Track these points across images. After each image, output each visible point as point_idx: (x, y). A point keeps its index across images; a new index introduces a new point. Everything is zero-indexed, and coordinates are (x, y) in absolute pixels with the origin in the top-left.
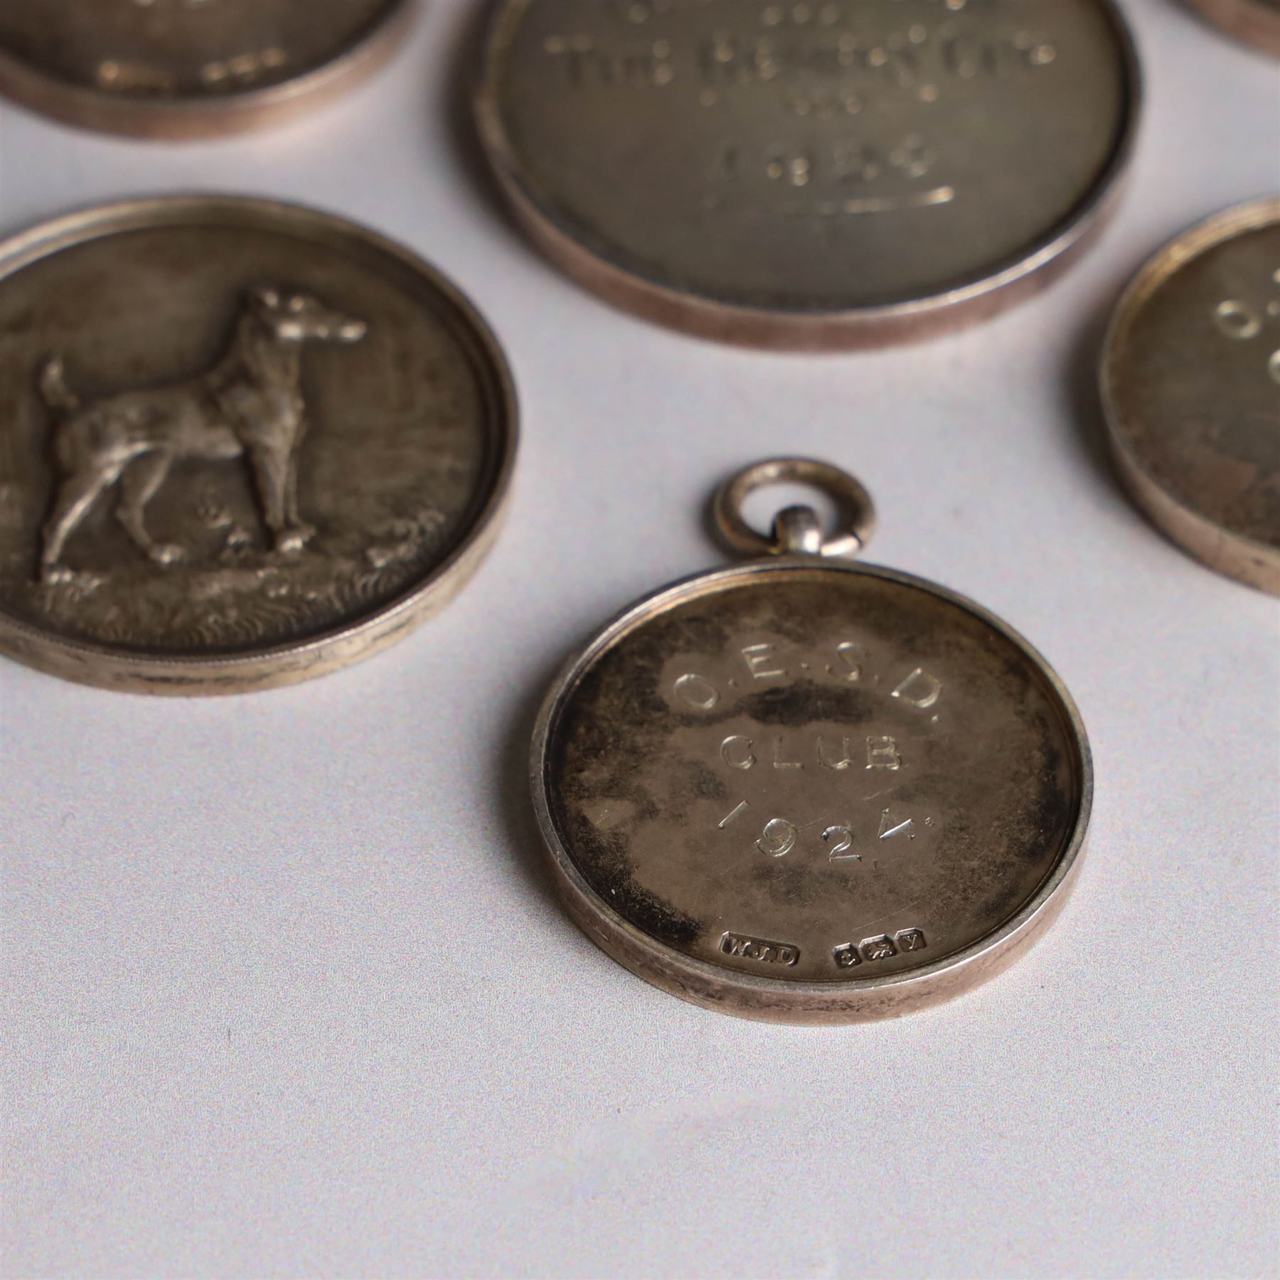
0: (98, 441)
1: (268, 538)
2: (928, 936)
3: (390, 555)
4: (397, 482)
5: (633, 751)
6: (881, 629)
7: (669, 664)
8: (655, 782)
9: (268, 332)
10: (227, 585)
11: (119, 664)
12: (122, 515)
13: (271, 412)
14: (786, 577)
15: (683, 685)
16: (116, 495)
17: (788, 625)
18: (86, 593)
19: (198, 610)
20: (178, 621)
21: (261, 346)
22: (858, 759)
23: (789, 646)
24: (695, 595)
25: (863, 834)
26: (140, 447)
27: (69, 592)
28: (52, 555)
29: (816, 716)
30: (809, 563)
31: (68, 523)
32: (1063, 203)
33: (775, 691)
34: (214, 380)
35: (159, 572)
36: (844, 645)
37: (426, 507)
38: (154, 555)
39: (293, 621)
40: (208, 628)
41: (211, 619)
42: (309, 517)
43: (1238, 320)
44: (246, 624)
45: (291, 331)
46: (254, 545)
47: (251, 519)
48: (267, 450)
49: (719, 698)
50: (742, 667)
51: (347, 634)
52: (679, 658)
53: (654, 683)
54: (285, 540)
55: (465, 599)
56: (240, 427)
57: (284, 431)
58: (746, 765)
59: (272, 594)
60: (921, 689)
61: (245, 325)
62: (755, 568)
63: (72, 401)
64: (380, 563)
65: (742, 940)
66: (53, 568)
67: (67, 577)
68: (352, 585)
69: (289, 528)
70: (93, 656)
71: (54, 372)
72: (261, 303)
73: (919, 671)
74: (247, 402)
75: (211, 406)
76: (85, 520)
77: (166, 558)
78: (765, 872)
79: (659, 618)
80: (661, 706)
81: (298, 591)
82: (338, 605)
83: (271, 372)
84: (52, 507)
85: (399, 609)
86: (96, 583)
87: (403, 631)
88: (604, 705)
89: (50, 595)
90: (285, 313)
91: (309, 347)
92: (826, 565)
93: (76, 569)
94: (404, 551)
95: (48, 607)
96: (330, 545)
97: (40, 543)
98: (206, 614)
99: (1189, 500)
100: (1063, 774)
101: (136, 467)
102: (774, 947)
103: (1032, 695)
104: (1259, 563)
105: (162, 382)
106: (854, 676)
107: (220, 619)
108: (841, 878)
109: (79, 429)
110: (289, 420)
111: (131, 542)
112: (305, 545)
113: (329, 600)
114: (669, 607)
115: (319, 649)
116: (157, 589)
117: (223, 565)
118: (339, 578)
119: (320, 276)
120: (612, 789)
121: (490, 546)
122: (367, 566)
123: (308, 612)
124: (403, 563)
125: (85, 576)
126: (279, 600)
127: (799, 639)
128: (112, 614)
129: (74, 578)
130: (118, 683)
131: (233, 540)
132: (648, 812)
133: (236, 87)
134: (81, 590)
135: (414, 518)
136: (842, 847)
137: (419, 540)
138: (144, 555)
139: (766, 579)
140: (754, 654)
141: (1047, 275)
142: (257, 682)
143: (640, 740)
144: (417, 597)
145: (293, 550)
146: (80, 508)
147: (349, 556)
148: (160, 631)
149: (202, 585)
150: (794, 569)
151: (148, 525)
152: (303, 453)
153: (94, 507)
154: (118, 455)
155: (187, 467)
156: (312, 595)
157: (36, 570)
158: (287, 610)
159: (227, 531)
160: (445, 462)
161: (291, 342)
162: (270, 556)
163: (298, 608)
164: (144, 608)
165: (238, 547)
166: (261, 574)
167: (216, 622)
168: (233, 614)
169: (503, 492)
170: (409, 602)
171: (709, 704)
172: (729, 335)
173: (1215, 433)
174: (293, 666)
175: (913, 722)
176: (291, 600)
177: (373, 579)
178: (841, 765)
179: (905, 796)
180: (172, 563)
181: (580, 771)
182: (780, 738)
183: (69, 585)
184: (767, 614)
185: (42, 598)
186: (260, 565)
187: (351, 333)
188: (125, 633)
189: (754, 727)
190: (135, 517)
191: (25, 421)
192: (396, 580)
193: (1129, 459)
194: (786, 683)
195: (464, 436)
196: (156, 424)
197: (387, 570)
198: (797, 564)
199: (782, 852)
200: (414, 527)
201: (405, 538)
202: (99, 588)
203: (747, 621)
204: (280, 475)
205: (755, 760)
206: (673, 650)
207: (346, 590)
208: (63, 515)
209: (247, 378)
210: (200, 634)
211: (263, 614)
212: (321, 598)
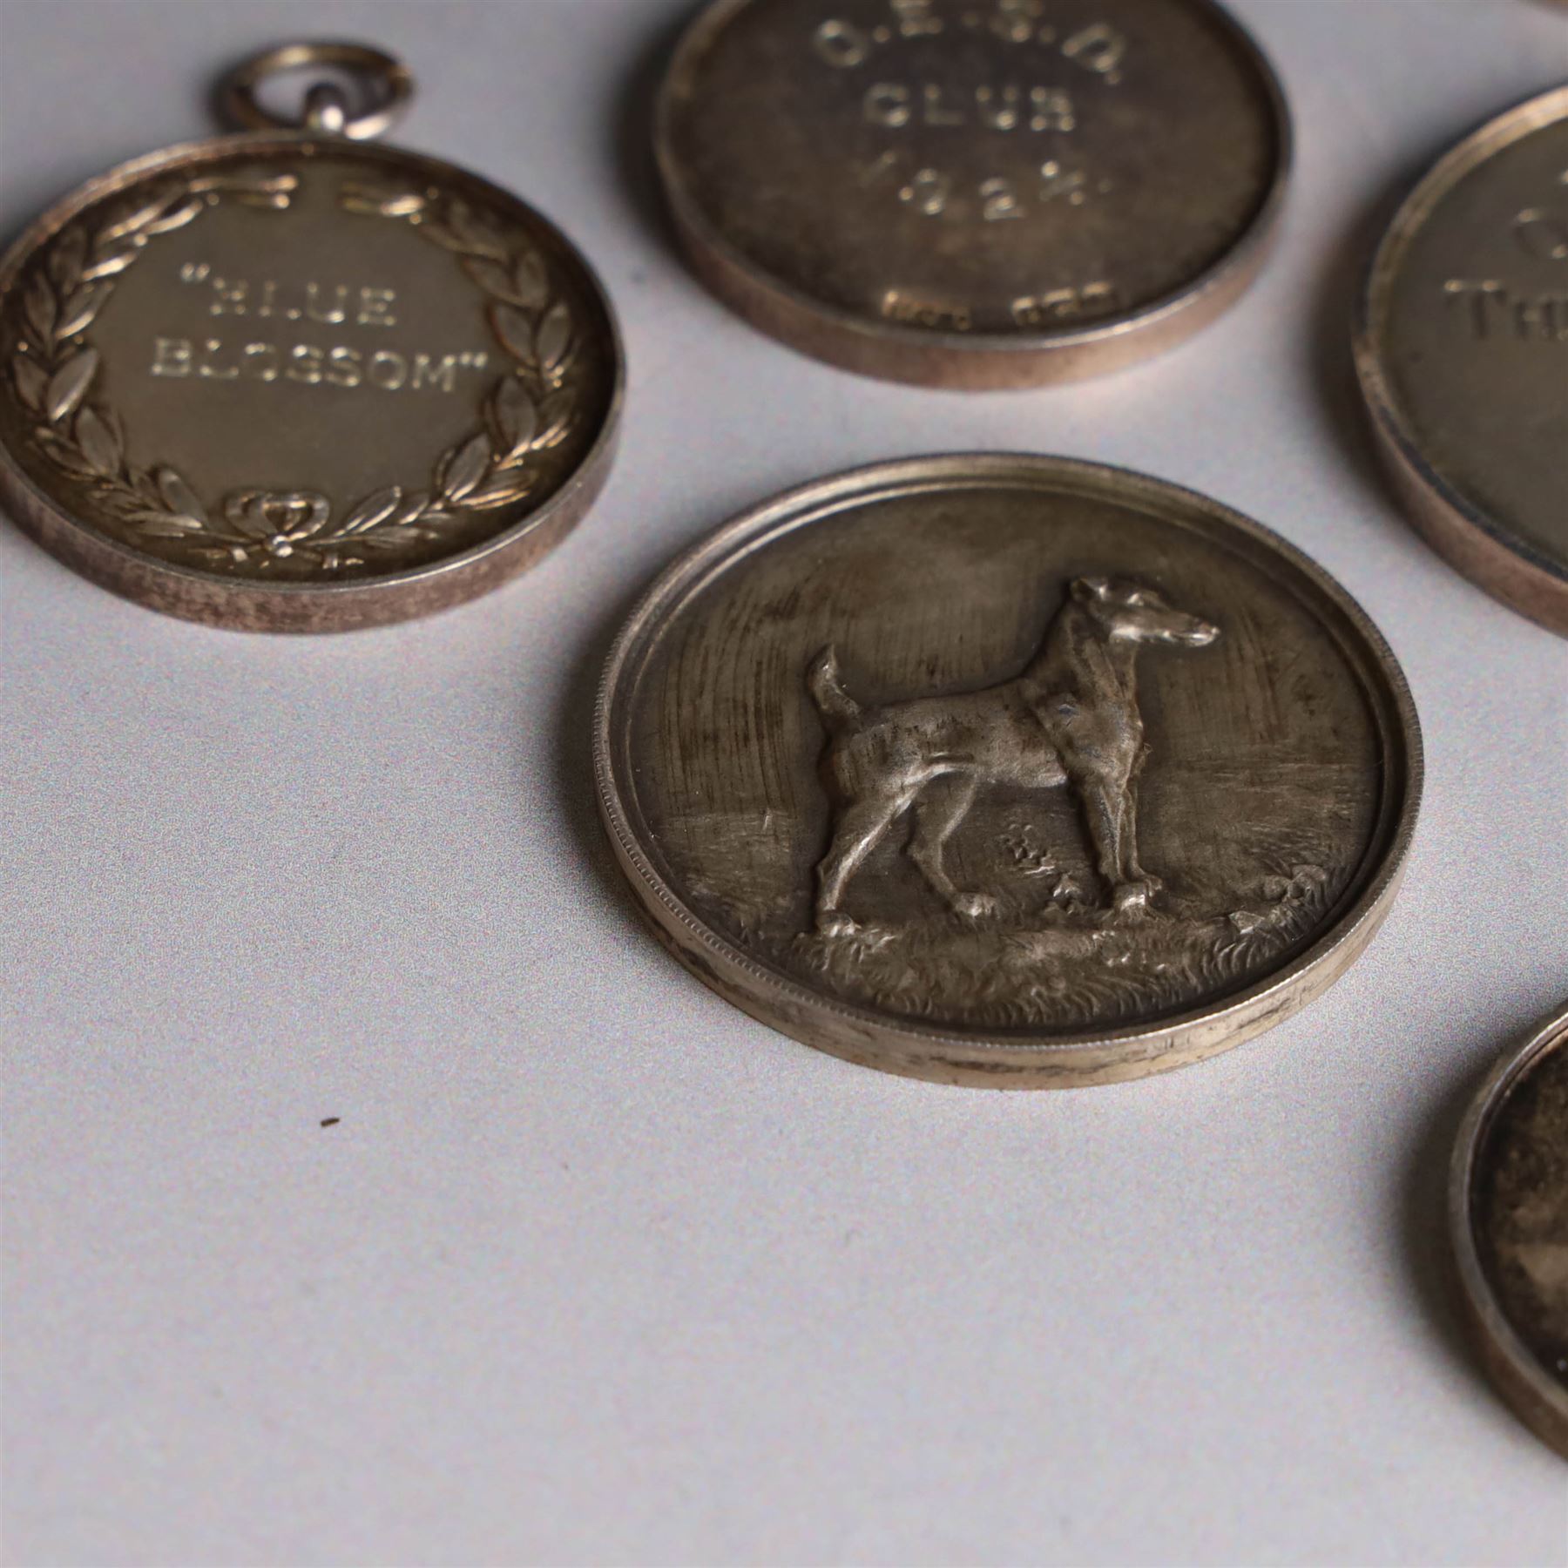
0: (887, 760)
1: (1104, 893)
3: (1259, 921)
4: (1268, 828)
9: (1101, 634)
10: (1053, 949)
11: (918, 1043)
12: (918, 856)
13: (1104, 733)
16: (910, 827)
18: (874, 950)
19: (1017, 980)
20: (992, 991)
21: (1089, 648)
26: (938, 768)
27: (853, 949)
28: (830, 902)
31: (849, 862)
34: (1032, 689)
35: (962, 927)
37: (1306, 862)
38: (959, 907)
39: (1138, 998)
40: (1029, 1002)
41: (1033, 991)
42: (1154, 867)
44: (1077, 999)
45: (1126, 631)
46: (1086, 900)
47: (1081, 868)
48: (1101, 780)
51: (1209, 1019)
54: (1125, 895)
56: (1065, 750)
59: (1110, 962)
61: (1068, 620)
63: (852, 708)
64: (1246, 930)
66: (832, 917)
67: (850, 929)
68: (1212, 956)
69: (1130, 879)
70: (886, 1032)
71: (829, 670)
72: (1089, 593)
74: (1076, 719)
75: (1028, 719)
76: (870, 857)
77: (975, 911)
81: (1144, 960)
82: (1195, 980)
83: (1104, 685)
84: (829, 843)
86: (886, 939)
87: (1276, 1017)
88: (1543, 1124)
89: (828, 952)
90: (1121, 610)
91: (1149, 651)
93: (861, 920)
94: (1278, 916)
95: (826, 965)
96: (1181, 903)
97: (815, 888)
98: (1027, 983)
101: (934, 794)
105: (962, 691)
107: (1043, 990)
109: (862, 743)
110: (1127, 743)
111: (930, 888)
112: (1150, 901)
113: (1182, 972)
115: (1172, 1036)
116: (962, 949)
117: (1047, 924)
118: (1195, 947)
119: (1161, 564)
120: (1552, 1233)
121: (1386, 912)
122: (1229, 932)
123: (1156, 987)
124: (1275, 931)
125: (873, 930)
126: (1119, 970)
128: (908, 979)
130: (914, 1067)
131: (1058, 891)
133: (1050, 323)
134: (868, 947)
135: (1289, 875)
137: (1296, 903)
138: (947, 906)
142: (1092, 1073)
144: (1297, 976)
145: (1135, 908)
146: (864, 843)
147: (1207, 919)
148: (968, 1003)
149: (1019, 947)
151: (949, 867)
152: (1144, 783)
153: (883, 839)
154: (910, 779)
155: (999, 798)
156: (1160, 967)
157: (812, 920)
158: (1130, 984)
159: (1051, 881)
160: (1327, 806)
161: (1128, 643)
162: (1106, 915)
163: (1144, 982)
164: (947, 973)
165: (1066, 902)
166: (1096, 936)
167: (1039, 994)
168: (1061, 985)
170: (1289, 982)
174: (1138, 1056)
176: (1132, 970)
177: (1240, 947)
180: (981, 917)
181: (1514, 1206)
183: (852, 940)
185: (820, 953)
186: (1097, 927)
187: (1201, 637)
188: (925, 1004)
190: (933, 858)
191: (792, 728)
192: (1268, 952)
195: (1349, 773)
196: (960, 741)
197: (1257, 939)
200: (1289, 885)
201: (1278, 899)
202: (890, 945)
204: (1117, 814)
207: (1205, 962)
208: (843, 854)
209: (1072, 687)
210: (1020, 1009)
211: (1100, 988)
212: (1172, 970)
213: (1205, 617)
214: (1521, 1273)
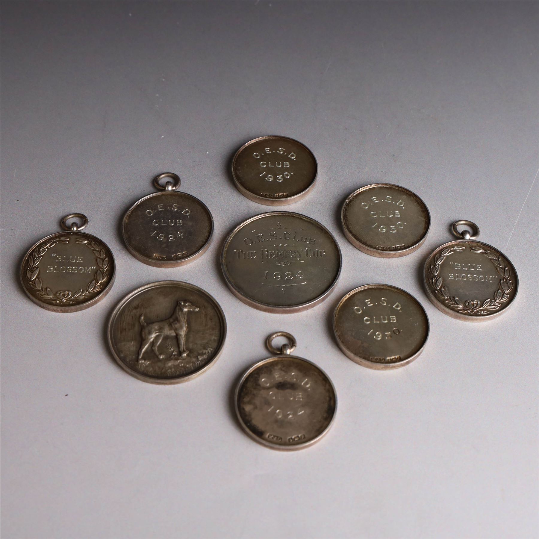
0: (150, 333)
1: (180, 353)
2: (306, 436)
3: (202, 358)
4: (204, 341)
5: (254, 395)
6: (300, 370)
7: (261, 376)
8: (257, 401)
9: (182, 310)
10: (172, 364)
12: (153, 348)
13: (181, 327)
14: (283, 359)
15: (264, 381)
16: (153, 344)
17: (283, 369)
18: (146, 365)
19: (167, 369)
20: (163, 371)
21: (180, 313)
22: (295, 398)
23: (283, 373)
24: (267, 362)
25: (295, 414)
26: (157, 334)
27: (143, 365)
28: (140, 357)
29: (288, 388)
30: (288, 356)
31: (144, 350)
33: (280, 383)
34: (171, 320)
35: (160, 360)
36: (293, 374)
37: (209, 347)
38: (159, 357)
39: (184, 371)
41: (169, 371)
43: (358, 310)
44: (175, 372)
45: (186, 310)
46: (177, 355)
47: (177, 350)
48: (181, 335)
49: (270, 384)
50: (274, 377)
51: (194, 375)
52: (263, 375)
53: (258, 380)
54: (183, 354)
55: (215, 366)
56: (176, 330)
57: (184, 331)
58: (274, 398)
59: (180, 365)
60: (307, 383)
61: (177, 309)
62: (278, 357)
63: (145, 324)
64: (200, 359)
65: (271, 435)
66: (140, 360)
68: (195, 364)
69: (184, 352)
70: (147, 378)
71: (142, 318)
72: (180, 304)
73: (307, 379)
74: (177, 325)
75: (170, 325)
76: (147, 349)
77: (161, 357)
78: (276, 421)
79: (260, 366)
80: (259, 385)
81: (185, 365)
82: (192, 368)
83: (182, 319)
84: (141, 348)
85: (203, 369)
86: (148, 363)
87: (205, 372)
88: (249, 385)
89: (140, 365)
90: (185, 306)
91: (189, 313)
92: (291, 357)
94: (205, 357)
95: (139, 368)
96: (191, 355)
98: (168, 370)
99: (348, 348)
100: (332, 402)
101: (157, 338)
102: (277, 437)
103: (327, 385)
104: (361, 362)
105: (162, 321)
106: (295, 380)
107: (171, 371)
108: (290, 423)
109: (146, 331)
110: (185, 329)
111: (155, 354)
112: (187, 355)
113: (191, 367)
114: (261, 364)
116: (159, 364)
117: (172, 359)
118: (193, 362)
119: (191, 298)
120: (249, 403)
121: (220, 355)
122: (198, 360)
123: (187, 369)
124: (204, 359)
125: (146, 361)
126: (182, 367)
127: (285, 372)
128: (151, 369)
129: (144, 362)
130: (152, 383)
131: (173, 354)
132: (256, 408)
133: (178, 258)
134: (146, 364)
135: (207, 350)
136: (290, 416)
137: (208, 354)
138: (157, 357)
139: (280, 359)
140: (277, 375)
141: (323, 300)
142: (177, 383)
143: (255, 392)
144: (207, 367)
145: (184, 356)
146: (146, 346)
147: (195, 357)
148: (159, 373)
149: (167, 363)
150: (285, 357)
151: (158, 350)
153: (149, 346)
154: (153, 336)
155: (166, 338)
156: (188, 366)
157: (137, 360)
158: (183, 369)
159: (173, 351)
160: (213, 338)
161: (186, 312)
162: (180, 357)
163: (185, 369)
164: (157, 368)
165: (175, 355)
166: (178, 361)
167: (170, 371)
168: (173, 369)
169: (223, 345)
170: (205, 368)
171: (268, 385)
173: (353, 334)
174: (184, 380)
175: (305, 390)
176: (184, 367)
177: (200, 362)
178: (292, 399)
179: (303, 406)
180: (162, 358)
182: (281, 393)
183: (143, 363)
184: (279, 366)
185: (138, 366)
186: (178, 359)
187: (197, 310)
188: (153, 373)
189: (275, 390)
190: (156, 349)
191: (137, 328)
192: (203, 363)
193: (338, 340)
194: (282, 381)
195: (216, 332)
196: (160, 329)
197: (202, 360)
198: (285, 356)
199: (280, 417)
200: (207, 351)
201: (205, 354)
202: (149, 364)
203: (276, 368)
204: (183, 341)
205: (276, 397)
206: (262, 373)
207: (194, 364)
208: (143, 349)
209: (177, 320)
210: (167, 374)
211: (179, 370)
213: (197, 307)
214: (244, 409)
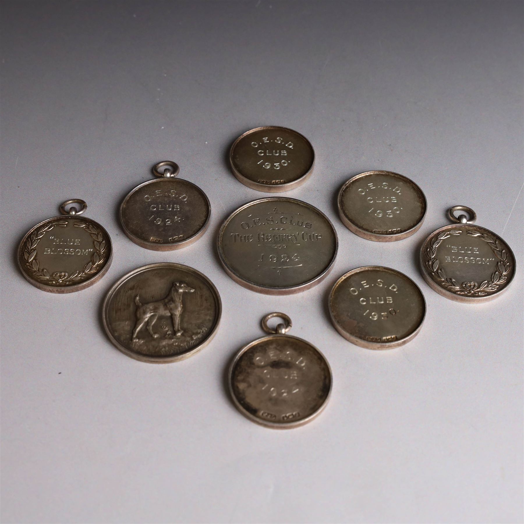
0: (145, 313)
1: (175, 333)
2: (301, 414)
3: (197, 337)
4: (199, 321)
5: (248, 373)
6: (295, 349)
7: (256, 355)
8: (252, 380)
9: (177, 291)
10: (166, 343)
12: (148, 328)
13: (176, 308)
14: (278, 338)
15: (258, 360)
16: (147, 323)
17: (278, 348)
18: (140, 344)
19: (161, 348)
20: (157, 350)
21: (175, 293)
22: (289, 376)
23: (278, 352)
24: (261, 341)
25: (289, 392)
26: (152, 314)
27: (137, 343)
28: (135, 336)
29: (282, 367)
30: (283, 335)
31: (138, 329)
32: (319, 269)
33: (275, 361)
34: (166, 300)
35: (154, 339)
36: (288, 353)
37: (204, 327)
38: (153, 336)
39: (178, 350)
41: (163, 349)
43: (354, 291)
44: (169, 350)
45: (181, 291)
46: (172, 334)
47: (172, 329)
48: (175, 315)
49: (264, 362)
50: (269, 356)
51: (188, 353)
52: (258, 354)
53: (253, 359)
54: (178, 333)
55: (210, 345)
56: (171, 310)
57: (179, 311)
58: (269, 376)
59: (174, 344)
60: (301, 362)
61: (173, 289)
62: (272, 336)
63: (140, 304)
64: (195, 338)
65: (265, 413)
66: (135, 339)
68: (189, 343)
69: (179, 331)
70: (141, 357)
71: (138, 298)
72: (176, 285)
73: (302, 358)
74: (172, 306)
75: (165, 305)
76: (141, 328)
77: (156, 337)
78: (270, 399)
79: (255, 345)
80: (253, 364)
81: (179, 344)
82: (186, 347)
83: (177, 299)
84: (135, 327)
85: (197, 348)
86: (142, 342)
87: (198, 352)
88: (243, 363)
89: (134, 344)
90: (180, 287)
91: (184, 293)
92: (286, 336)
93: (139, 339)
94: (199, 336)
95: (133, 346)
96: (186, 334)
98: (162, 348)
99: (344, 328)
100: (327, 381)
101: (151, 318)
102: (271, 415)
103: (322, 364)
104: (357, 341)
105: (157, 301)
106: (290, 359)
108: (284, 401)
109: (141, 310)
110: (180, 309)
111: (149, 333)
112: (181, 334)
113: (185, 346)
114: (256, 343)
116: (153, 343)
117: (166, 338)
118: (187, 341)
119: (187, 279)
120: (243, 381)
121: (215, 335)
122: (192, 339)
123: (181, 348)
124: (199, 338)
125: (141, 340)
126: (176, 346)
127: (280, 351)
129: (138, 341)
130: (145, 361)
131: (168, 333)
132: (249, 386)
133: (174, 241)
134: (139, 343)
135: (202, 329)
136: (285, 394)
137: (202, 334)
138: (152, 336)
139: (275, 338)
140: (271, 354)
141: (319, 281)
143: (249, 371)
144: (201, 346)
145: (179, 335)
146: (141, 326)
147: (189, 337)
148: (153, 352)
149: (162, 342)
150: (280, 337)
151: (153, 330)
152: (182, 316)
153: (143, 325)
154: (148, 315)
155: (161, 318)
156: (182, 345)
157: (132, 339)
158: (177, 348)
159: (167, 331)
160: (208, 318)
161: (181, 292)
162: (175, 337)
163: (179, 347)
164: (151, 347)
165: (169, 334)
166: (173, 340)
167: (164, 350)
168: (167, 348)
169: (218, 325)
170: (199, 347)
171: (263, 363)
172: (261, 292)
173: (349, 314)
174: (178, 359)
175: (300, 369)
176: (178, 346)
177: (194, 341)
178: (286, 377)
179: (298, 384)
180: (157, 338)
182: (275, 371)
183: (137, 342)
184: (274, 345)
185: (132, 344)
186: (173, 339)
187: (192, 291)
188: (147, 352)
189: (270, 368)
190: (150, 328)
191: (132, 308)
192: (197, 342)
193: (333, 320)
194: (277, 360)
195: (212, 312)
196: (155, 309)
197: (196, 340)
198: (280, 336)
199: (274, 395)
200: (201, 331)
201: (200, 333)
202: (143, 343)
203: (271, 347)
204: (177, 320)
205: (270, 376)
206: (257, 352)
207: (188, 344)
208: (137, 328)
209: (172, 300)
210: (161, 353)
211: (173, 349)
214: (238, 387)
